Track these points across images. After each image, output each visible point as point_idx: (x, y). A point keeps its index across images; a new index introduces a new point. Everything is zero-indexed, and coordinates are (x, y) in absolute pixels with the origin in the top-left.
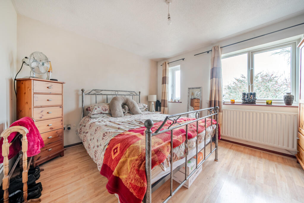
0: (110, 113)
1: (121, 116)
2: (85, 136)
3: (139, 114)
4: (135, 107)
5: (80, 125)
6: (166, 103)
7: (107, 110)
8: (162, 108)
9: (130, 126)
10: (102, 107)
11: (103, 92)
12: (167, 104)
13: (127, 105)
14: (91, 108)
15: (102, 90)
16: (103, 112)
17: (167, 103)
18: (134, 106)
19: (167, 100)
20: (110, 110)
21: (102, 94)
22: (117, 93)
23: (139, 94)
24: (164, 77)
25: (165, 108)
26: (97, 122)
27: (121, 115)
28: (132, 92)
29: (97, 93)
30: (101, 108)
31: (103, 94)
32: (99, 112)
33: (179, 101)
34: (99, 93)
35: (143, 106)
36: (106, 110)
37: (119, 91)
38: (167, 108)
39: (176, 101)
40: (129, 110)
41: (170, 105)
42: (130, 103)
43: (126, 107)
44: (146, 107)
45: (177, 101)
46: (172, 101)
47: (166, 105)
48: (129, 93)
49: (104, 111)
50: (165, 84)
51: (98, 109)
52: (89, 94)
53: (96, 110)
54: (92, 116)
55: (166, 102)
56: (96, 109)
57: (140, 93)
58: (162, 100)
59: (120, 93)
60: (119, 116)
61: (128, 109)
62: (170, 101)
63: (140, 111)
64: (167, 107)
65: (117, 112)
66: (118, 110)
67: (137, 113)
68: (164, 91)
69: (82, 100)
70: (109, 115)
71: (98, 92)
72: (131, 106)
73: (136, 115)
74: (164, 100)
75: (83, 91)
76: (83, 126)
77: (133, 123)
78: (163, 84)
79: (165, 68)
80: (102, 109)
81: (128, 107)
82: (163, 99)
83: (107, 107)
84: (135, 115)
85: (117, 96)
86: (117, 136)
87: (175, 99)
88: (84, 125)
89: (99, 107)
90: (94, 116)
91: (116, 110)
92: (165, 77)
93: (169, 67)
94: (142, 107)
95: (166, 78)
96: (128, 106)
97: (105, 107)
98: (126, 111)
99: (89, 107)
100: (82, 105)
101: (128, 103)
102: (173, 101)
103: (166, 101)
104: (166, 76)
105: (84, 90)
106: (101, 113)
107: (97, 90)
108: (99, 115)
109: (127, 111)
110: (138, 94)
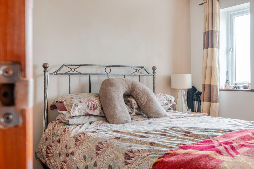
0: (102, 115)
1: (127, 122)
2: (64, 162)
3: (162, 117)
4: (153, 102)
5: (46, 139)
6: (215, 93)
7: (97, 107)
8: (205, 104)
9: (170, 140)
10: (87, 101)
11: (82, 70)
12: (217, 94)
13: (133, 97)
14: (65, 103)
15: (81, 66)
16: (90, 112)
17: (217, 92)
18: (149, 100)
19: (216, 86)
20: (102, 108)
21: (80, 74)
22: (108, 70)
23: (153, 73)
24: (208, 32)
25: (214, 105)
26: (90, 132)
27: (126, 119)
28: (139, 69)
29: (71, 72)
30: (86, 103)
31: (82, 72)
32: (83, 112)
33: (245, 87)
34: (75, 72)
35: (167, 99)
36: (94, 108)
37: (113, 66)
38: (218, 104)
39: (239, 87)
40: (139, 108)
41: (223, 96)
42: (140, 94)
43: (134, 101)
44: (173, 101)
45: (241, 88)
46: (228, 88)
47: (214, 97)
48: (133, 71)
49: (91, 109)
50: (213, 47)
51: (80, 105)
52: (56, 73)
53: (77, 108)
54: (71, 121)
55: (215, 91)
56: (76, 105)
57: (154, 69)
58: (204, 86)
59: (115, 71)
60: (123, 121)
61: (136, 105)
62: (224, 88)
63: (163, 110)
64: (216, 102)
65: (117, 112)
66: (119, 107)
67: (158, 115)
68: (209, 65)
69: (45, 86)
70: (101, 118)
71: (73, 70)
72: (143, 99)
73: (157, 119)
74: (210, 86)
75: (45, 67)
76: (53, 142)
77: (170, 134)
78: (208, 48)
79: (210, 11)
80: (88, 106)
81: (135, 103)
82: (207, 83)
83: (96, 102)
84: (154, 119)
85: (110, 77)
86: (163, 157)
87: (234, 82)
88: (56, 139)
89: (80, 102)
90: (73, 120)
91: (115, 108)
92: (212, 31)
93: (221, 7)
94: (165, 102)
95: (214, 34)
96: (135, 100)
97: (92, 101)
98: (133, 111)
99: (61, 102)
100: (45, 98)
101: (136, 93)
102: (231, 88)
103: (215, 88)
104: (215, 29)
105: (48, 66)
106: (87, 115)
107: (72, 65)
108: (82, 117)
109: (135, 110)
110: (151, 71)
